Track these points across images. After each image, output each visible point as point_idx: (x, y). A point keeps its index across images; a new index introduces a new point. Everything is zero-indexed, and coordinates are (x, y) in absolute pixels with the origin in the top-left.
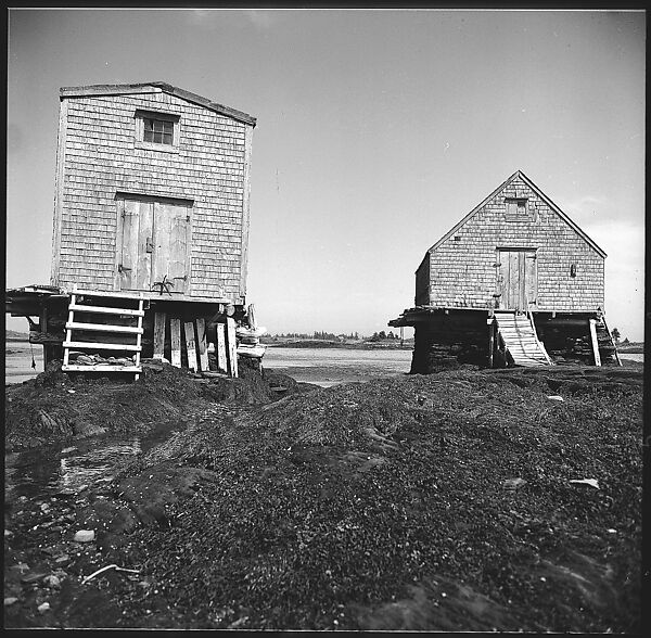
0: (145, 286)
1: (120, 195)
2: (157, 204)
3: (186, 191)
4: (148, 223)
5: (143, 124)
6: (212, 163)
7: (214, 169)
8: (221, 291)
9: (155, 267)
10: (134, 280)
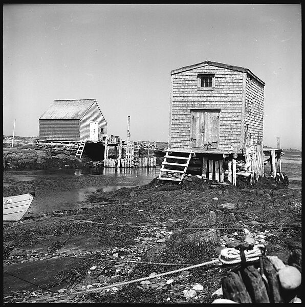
0: (201, 146)
1: (192, 110)
2: (206, 112)
3: (218, 106)
4: (202, 121)
5: (200, 80)
6: (228, 92)
7: (229, 95)
8: (232, 147)
9: (205, 138)
10: (197, 144)
